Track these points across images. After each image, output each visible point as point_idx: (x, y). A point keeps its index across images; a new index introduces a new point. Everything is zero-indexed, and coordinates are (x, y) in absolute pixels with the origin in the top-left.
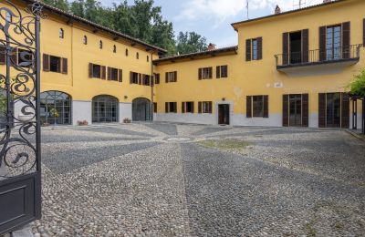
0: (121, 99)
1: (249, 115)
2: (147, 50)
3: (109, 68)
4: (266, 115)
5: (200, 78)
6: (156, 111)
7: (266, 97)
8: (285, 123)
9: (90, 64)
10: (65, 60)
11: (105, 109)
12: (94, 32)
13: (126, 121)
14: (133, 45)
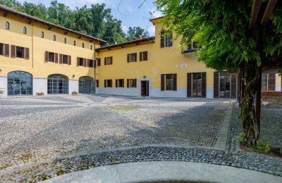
0: (70, 78)
1: (163, 89)
2: (91, 41)
3: (61, 55)
4: (175, 89)
5: (128, 61)
6: (98, 86)
7: (175, 75)
8: (189, 95)
9: (46, 52)
10: (28, 49)
11: (58, 84)
12: (49, 29)
13: (74, 93)
14: (79, 38)
